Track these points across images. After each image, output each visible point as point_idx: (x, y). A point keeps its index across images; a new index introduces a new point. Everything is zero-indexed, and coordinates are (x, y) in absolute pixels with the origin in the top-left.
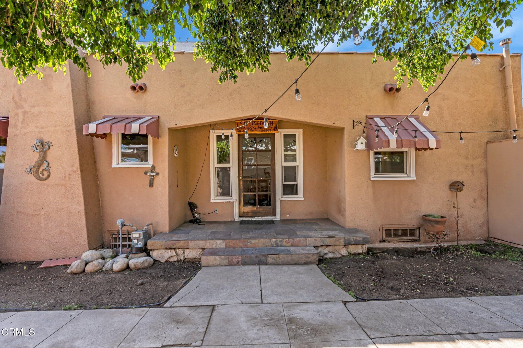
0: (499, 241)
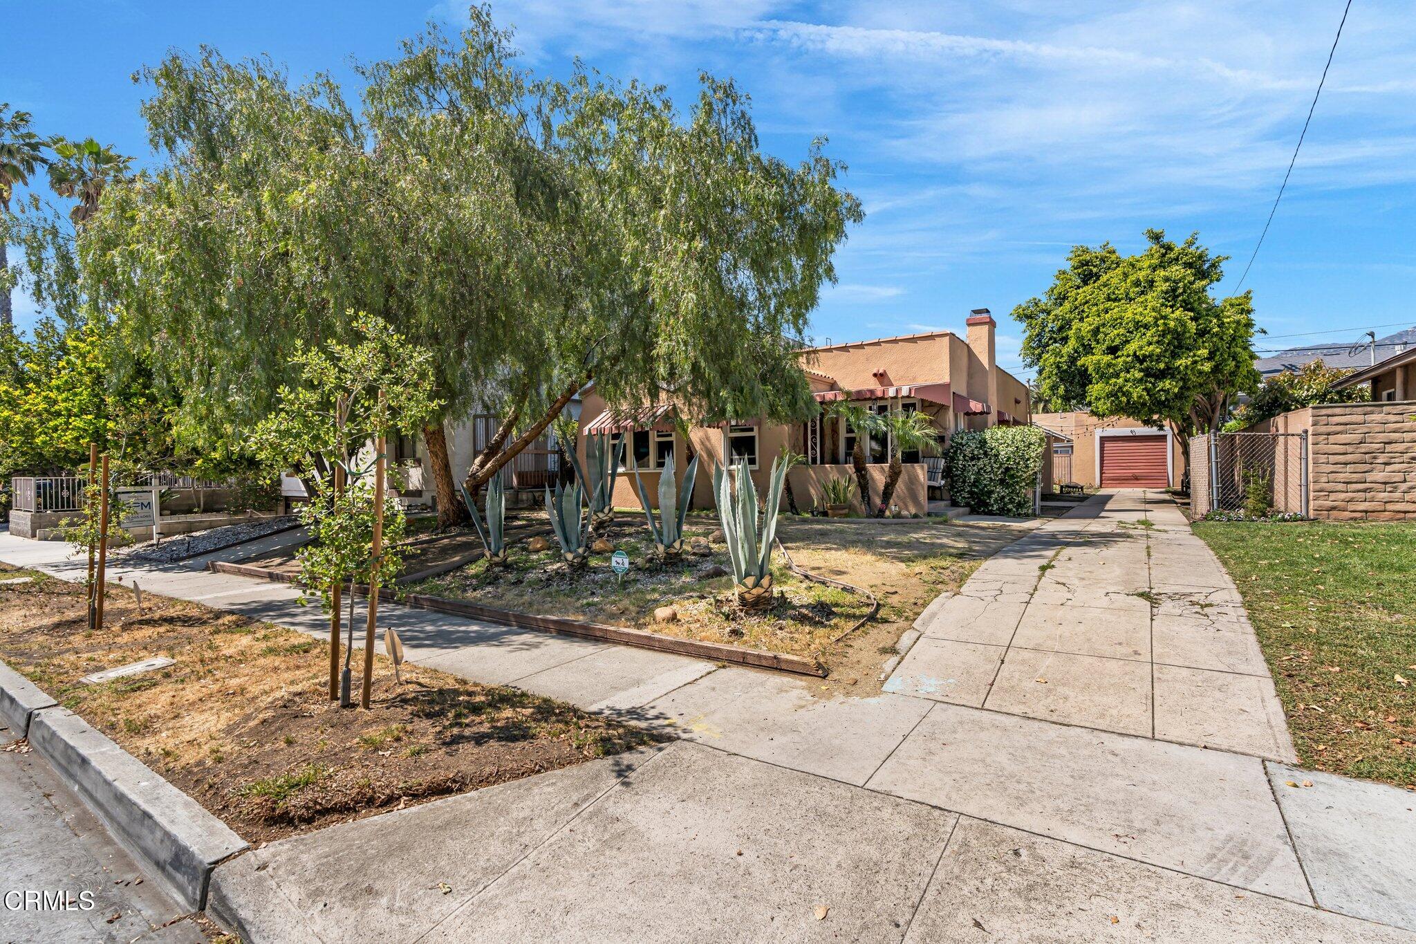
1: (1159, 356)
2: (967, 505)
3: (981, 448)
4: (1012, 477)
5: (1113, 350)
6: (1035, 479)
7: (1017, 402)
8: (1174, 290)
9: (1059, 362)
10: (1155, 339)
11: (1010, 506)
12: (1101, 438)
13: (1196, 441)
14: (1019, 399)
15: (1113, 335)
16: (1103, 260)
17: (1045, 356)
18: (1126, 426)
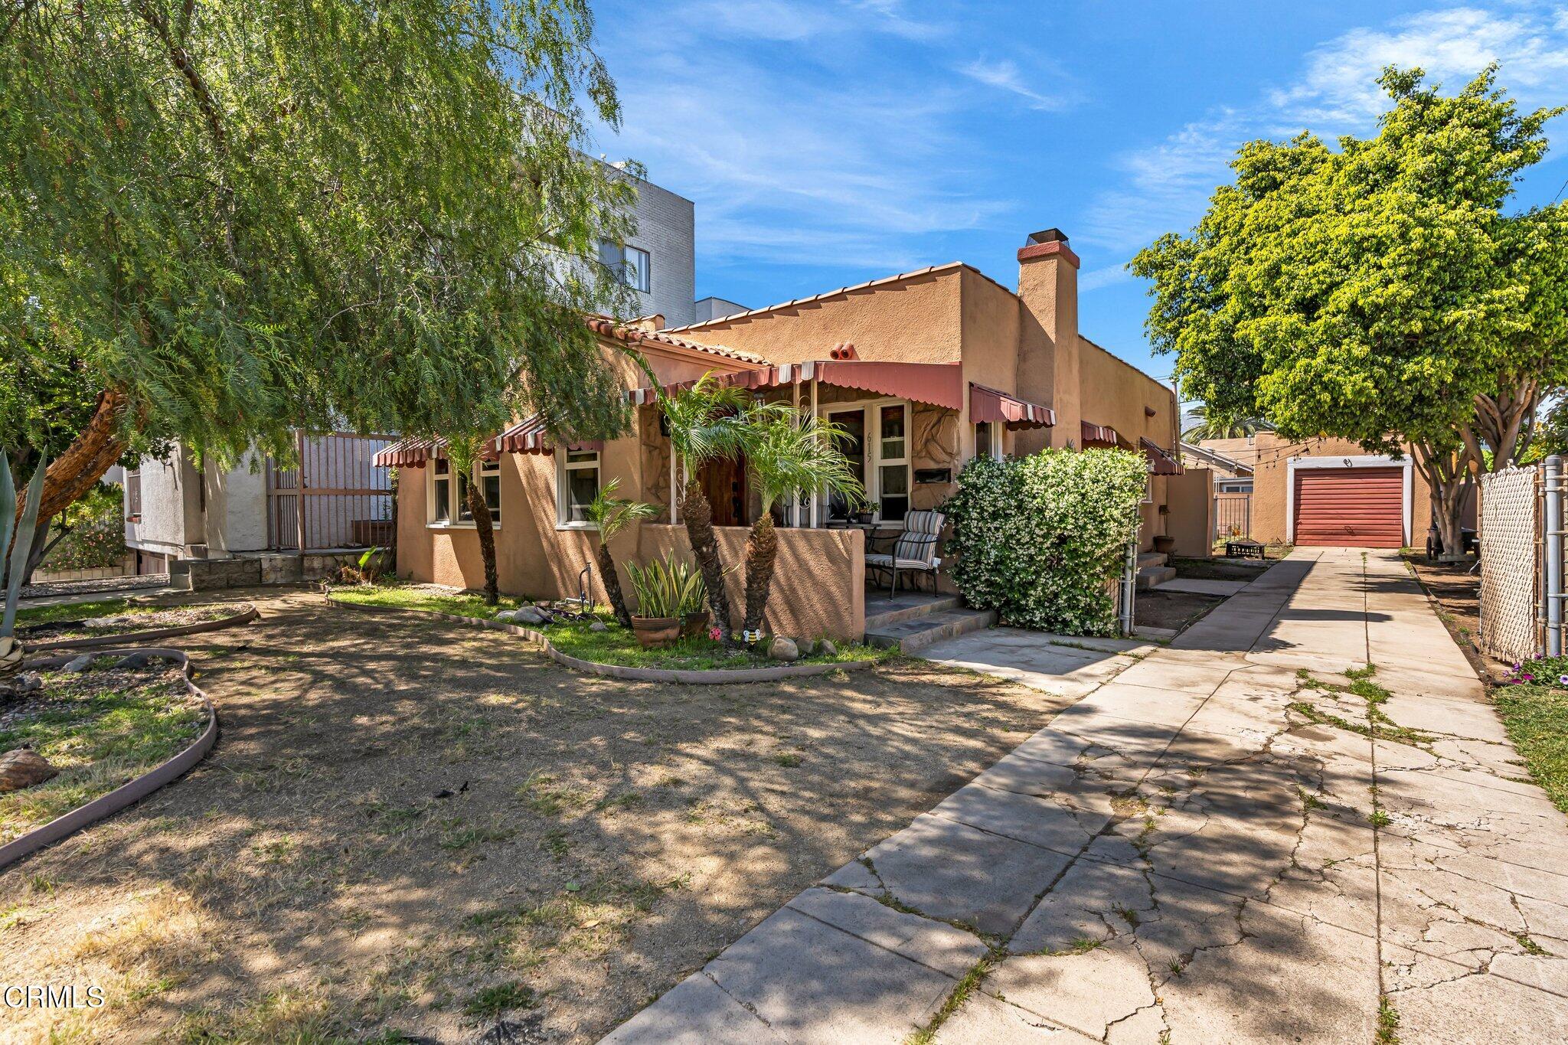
1: (1407, 307)
2: (988, 605)
3: (1010, 495)
4: (1074, 554)
5: (1308, 307)
6: (1124, 558)
7: (1149, 413)
8: (1445, 172)
9: (1204, 343)
10: (1402, 270)
11: (1068, 616)
12: (1296, 470)
13: (1497, 482)
14: (1153, 408)
15: (1306, 277)
16: (1296, 161)
17: (1184, 332)
18: (1337, 453)
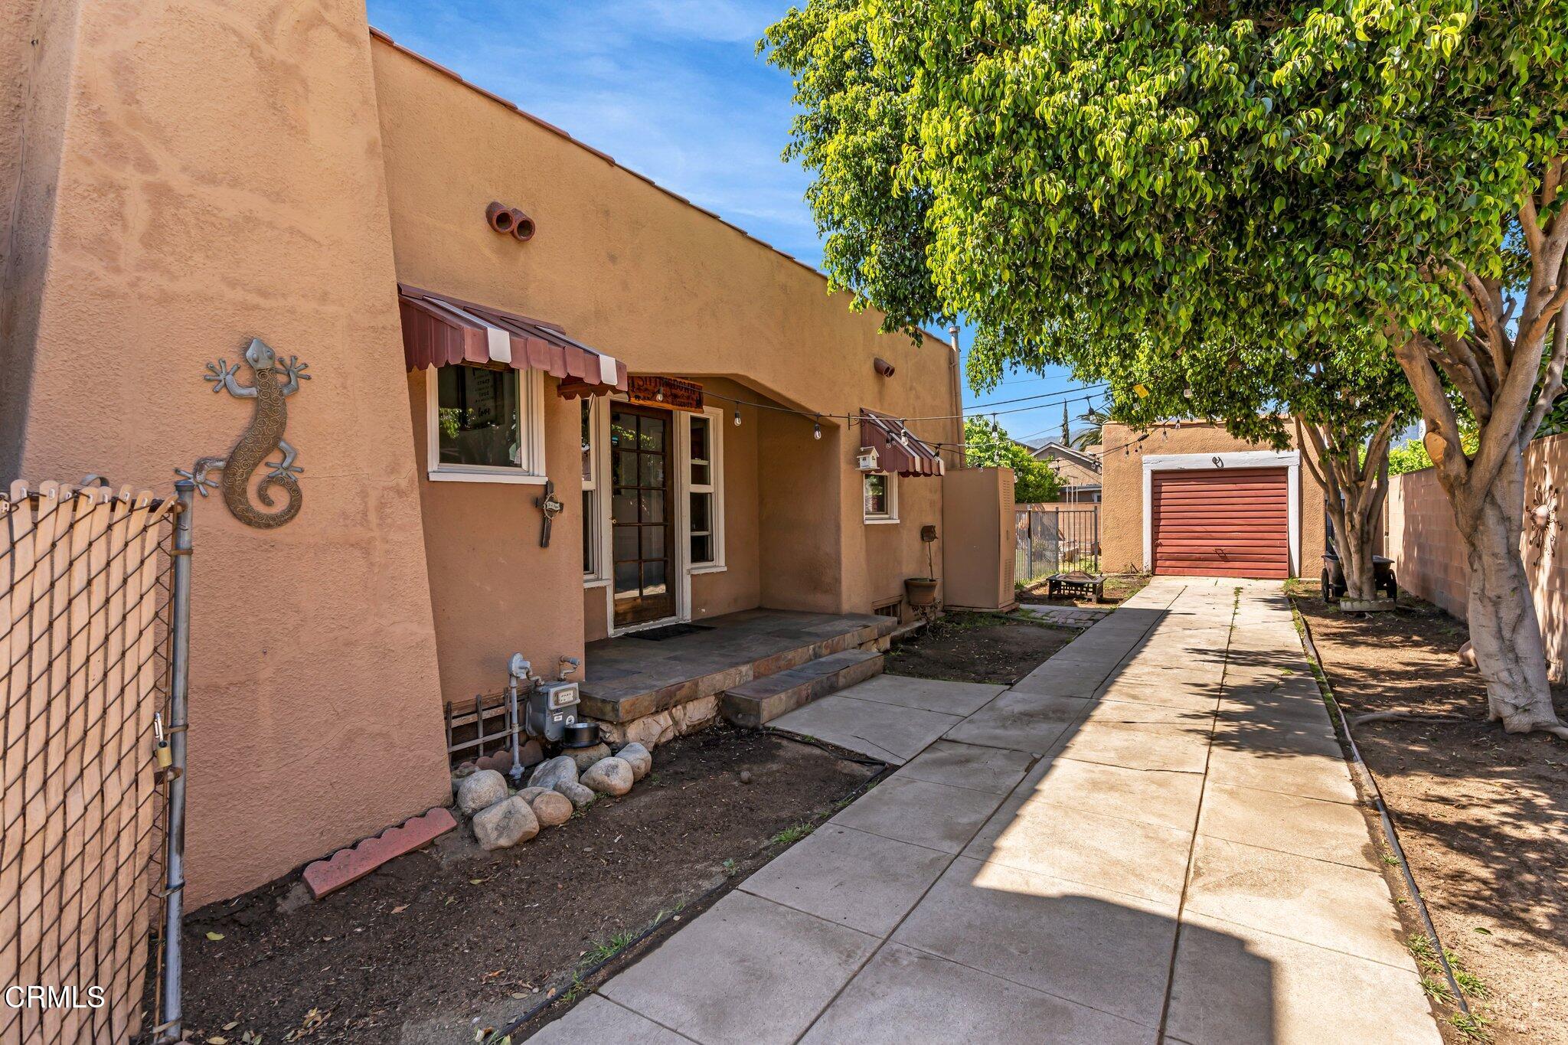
0: (958, 609)
7: (882, 370)
12: (1154, 473)
18: (1204, 449)
